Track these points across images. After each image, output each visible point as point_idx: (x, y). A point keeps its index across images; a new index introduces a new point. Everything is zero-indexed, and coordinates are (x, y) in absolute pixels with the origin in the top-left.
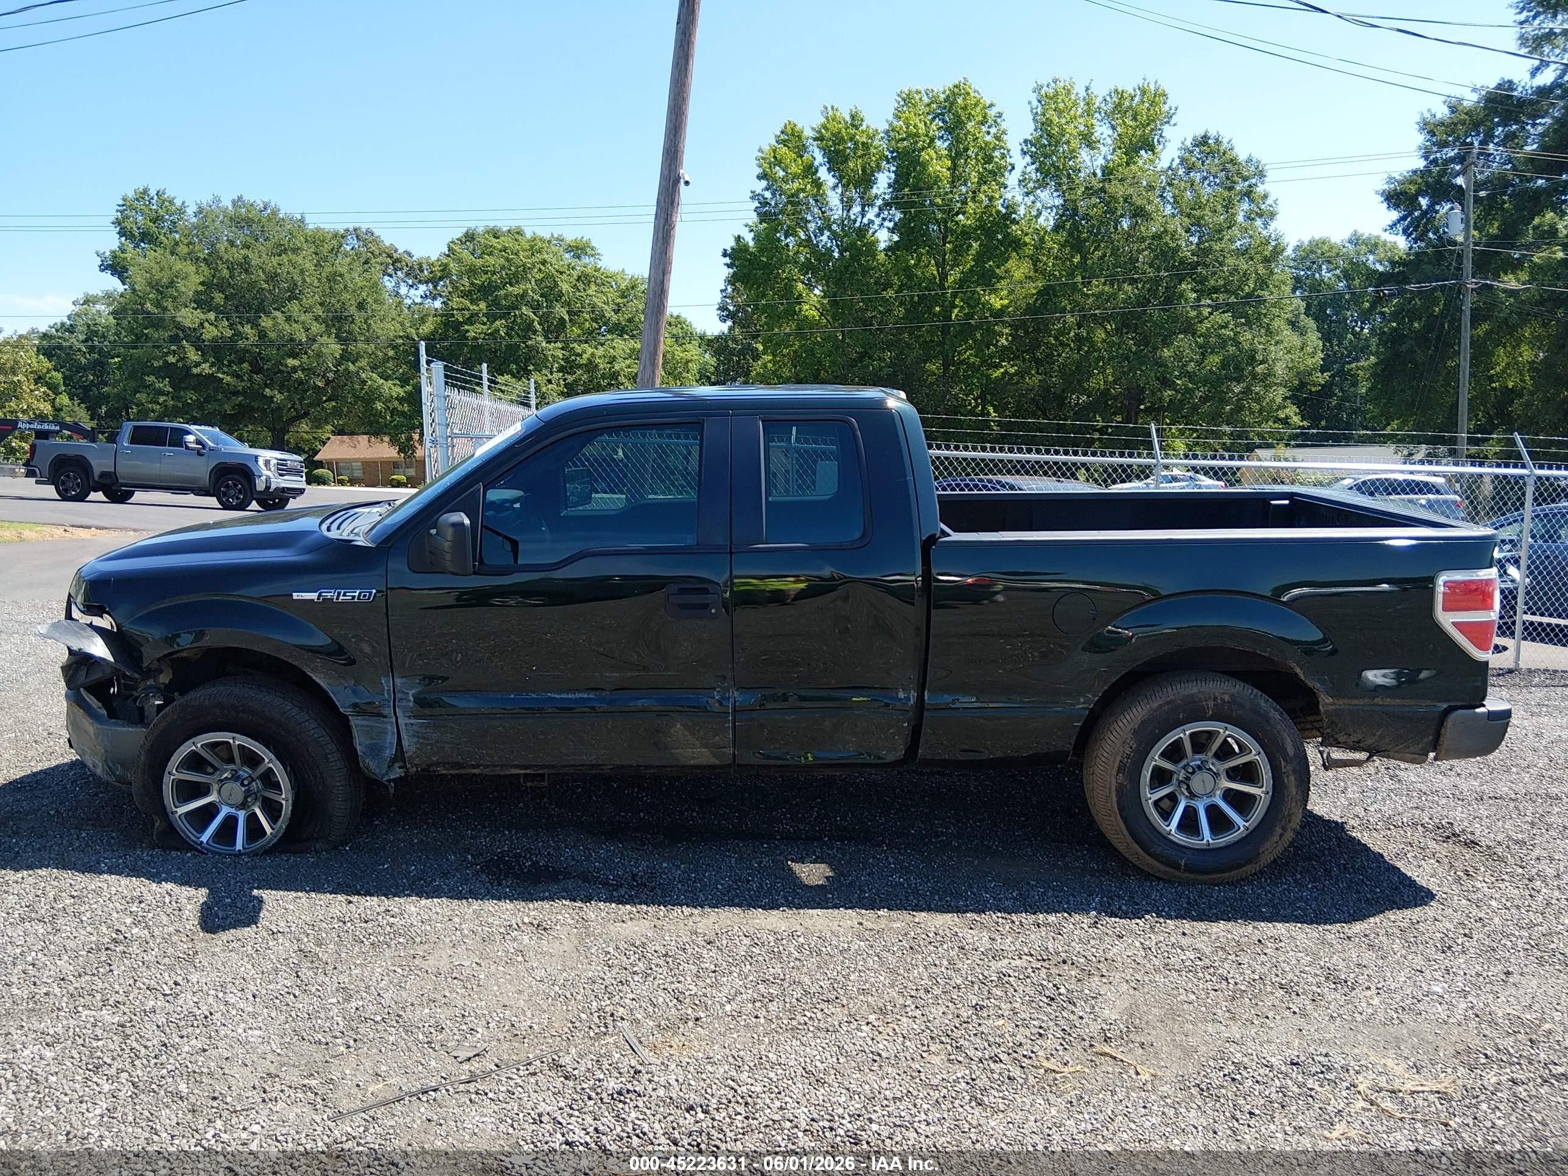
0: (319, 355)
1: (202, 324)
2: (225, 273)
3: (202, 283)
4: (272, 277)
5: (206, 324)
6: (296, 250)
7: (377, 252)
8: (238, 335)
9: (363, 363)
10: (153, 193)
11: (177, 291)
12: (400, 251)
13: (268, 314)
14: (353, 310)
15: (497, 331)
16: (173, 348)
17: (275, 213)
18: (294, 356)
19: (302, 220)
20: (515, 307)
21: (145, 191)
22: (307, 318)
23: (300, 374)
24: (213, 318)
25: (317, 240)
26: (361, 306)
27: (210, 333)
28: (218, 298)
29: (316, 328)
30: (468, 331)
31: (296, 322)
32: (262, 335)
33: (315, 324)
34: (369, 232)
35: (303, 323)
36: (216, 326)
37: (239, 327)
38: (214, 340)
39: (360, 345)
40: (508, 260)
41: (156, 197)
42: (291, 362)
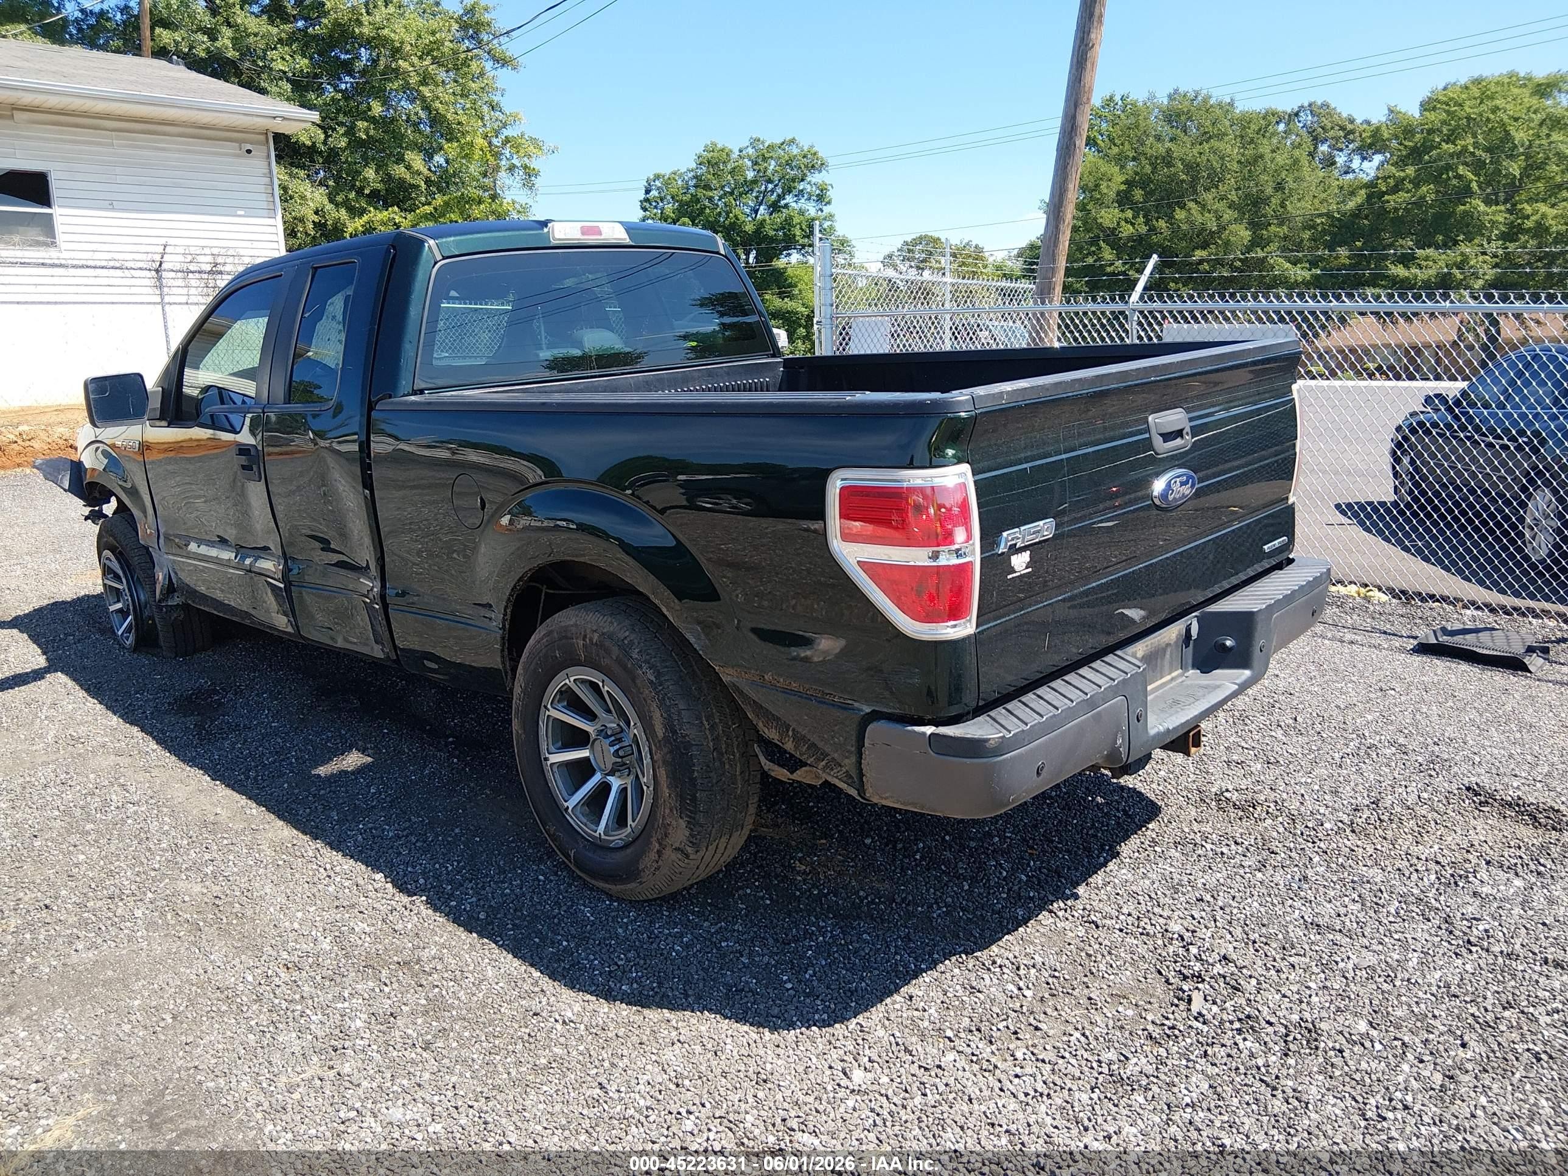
0: (1227, 243)
1: (1118, 223)
2: (1148, 169)
3: (1126, 182)
4: (1191, 167)
5: (1123, 223)
6: (1220, 136)
7: (1329, 125)
8: (1152, 229)
9: (1273, 247)
10: (1117, 98)
11: (1100, 193)
12: (1359, 121)
13: (1183, 207)
14: (1269, 191)
15: (1423, 197)
16: (1093, 249)
17: (1205, 100)
18: (1204, 246)
19: (1231, 104)
20: (1448, 167)
21: (1111, 99)
22: (1221, 206)
23: (1206, 266)
24: (1130, 216)
25: (1245, 121)
26: (1279, 187)
27: (1127, 230)
28: (1138, 194)
29: (1229, 215)
30: (1388, 202)
31: (1209, 211)
32: (1175, 230)
33: (1228, 211)
34: (1325, 105)
35: (1216, 211)
36: (1133, 224)
37: (1154, 222)
38: (1130, 238)
39: (1272, 228)
40: (1448, 112)
41: (1120, 103)
42: (1199, 254)
